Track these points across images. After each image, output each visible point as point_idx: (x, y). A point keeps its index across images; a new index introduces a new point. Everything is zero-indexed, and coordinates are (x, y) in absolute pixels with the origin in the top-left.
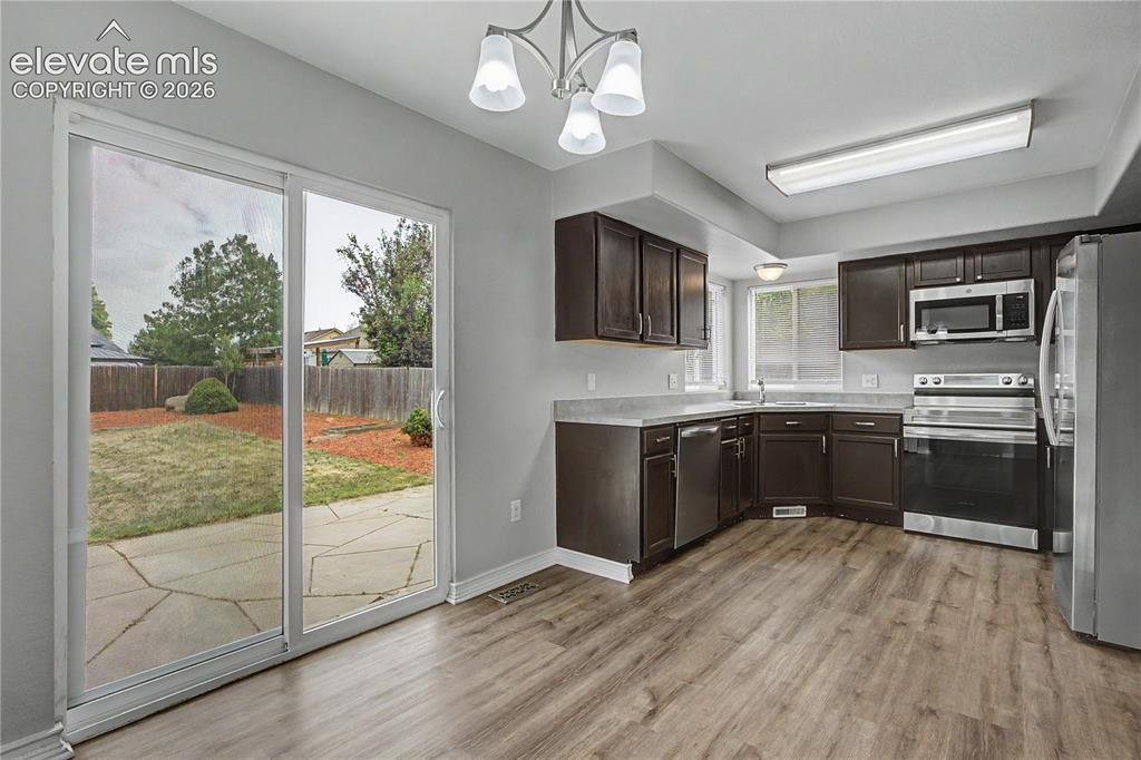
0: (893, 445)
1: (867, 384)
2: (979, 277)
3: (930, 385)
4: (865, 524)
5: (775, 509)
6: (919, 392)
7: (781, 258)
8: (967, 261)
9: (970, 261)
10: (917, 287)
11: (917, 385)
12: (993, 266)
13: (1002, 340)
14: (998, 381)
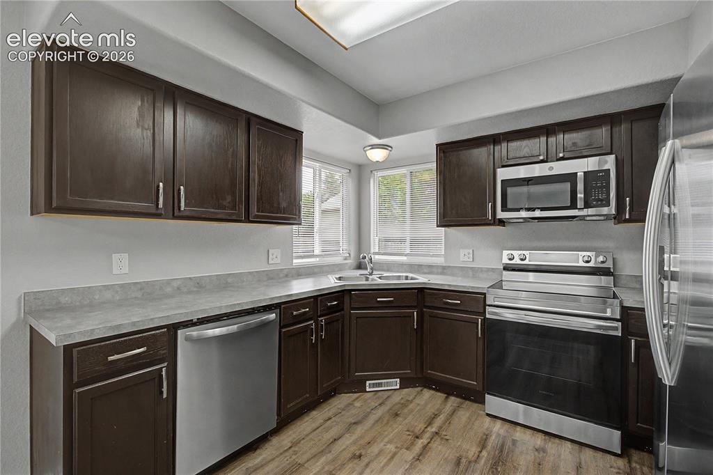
0: (478, 324)
1: (463, 257)
2: (561, 155)
3: (517, 261)
4: (452, 398)
5: (368, 383)
6: (507, 268)
7: (380, 138)
8: (550, 139)
9: (552, 140)
10: (503, 166)
11: (506, 261)
12: (574, 144)
13: (582, 218)
14: (579, 259)
